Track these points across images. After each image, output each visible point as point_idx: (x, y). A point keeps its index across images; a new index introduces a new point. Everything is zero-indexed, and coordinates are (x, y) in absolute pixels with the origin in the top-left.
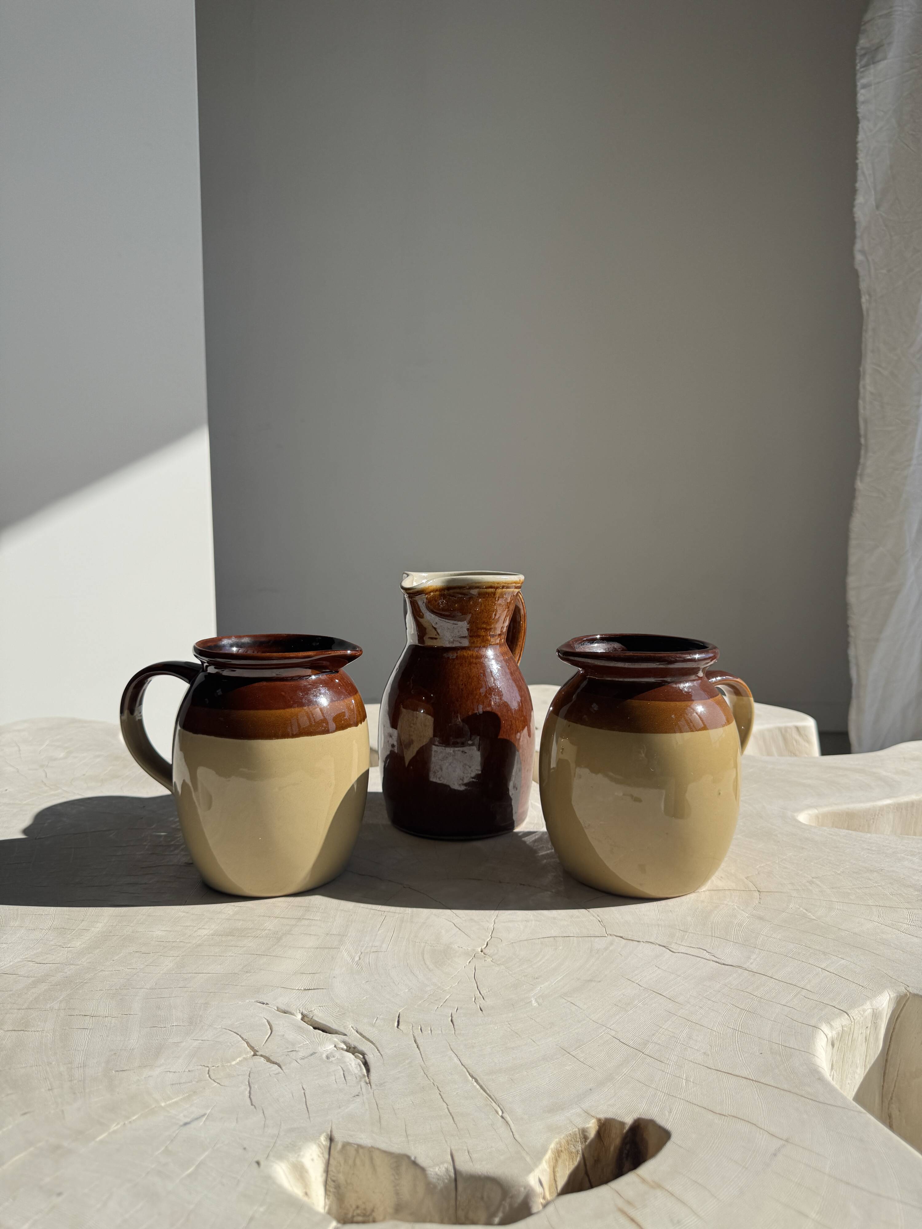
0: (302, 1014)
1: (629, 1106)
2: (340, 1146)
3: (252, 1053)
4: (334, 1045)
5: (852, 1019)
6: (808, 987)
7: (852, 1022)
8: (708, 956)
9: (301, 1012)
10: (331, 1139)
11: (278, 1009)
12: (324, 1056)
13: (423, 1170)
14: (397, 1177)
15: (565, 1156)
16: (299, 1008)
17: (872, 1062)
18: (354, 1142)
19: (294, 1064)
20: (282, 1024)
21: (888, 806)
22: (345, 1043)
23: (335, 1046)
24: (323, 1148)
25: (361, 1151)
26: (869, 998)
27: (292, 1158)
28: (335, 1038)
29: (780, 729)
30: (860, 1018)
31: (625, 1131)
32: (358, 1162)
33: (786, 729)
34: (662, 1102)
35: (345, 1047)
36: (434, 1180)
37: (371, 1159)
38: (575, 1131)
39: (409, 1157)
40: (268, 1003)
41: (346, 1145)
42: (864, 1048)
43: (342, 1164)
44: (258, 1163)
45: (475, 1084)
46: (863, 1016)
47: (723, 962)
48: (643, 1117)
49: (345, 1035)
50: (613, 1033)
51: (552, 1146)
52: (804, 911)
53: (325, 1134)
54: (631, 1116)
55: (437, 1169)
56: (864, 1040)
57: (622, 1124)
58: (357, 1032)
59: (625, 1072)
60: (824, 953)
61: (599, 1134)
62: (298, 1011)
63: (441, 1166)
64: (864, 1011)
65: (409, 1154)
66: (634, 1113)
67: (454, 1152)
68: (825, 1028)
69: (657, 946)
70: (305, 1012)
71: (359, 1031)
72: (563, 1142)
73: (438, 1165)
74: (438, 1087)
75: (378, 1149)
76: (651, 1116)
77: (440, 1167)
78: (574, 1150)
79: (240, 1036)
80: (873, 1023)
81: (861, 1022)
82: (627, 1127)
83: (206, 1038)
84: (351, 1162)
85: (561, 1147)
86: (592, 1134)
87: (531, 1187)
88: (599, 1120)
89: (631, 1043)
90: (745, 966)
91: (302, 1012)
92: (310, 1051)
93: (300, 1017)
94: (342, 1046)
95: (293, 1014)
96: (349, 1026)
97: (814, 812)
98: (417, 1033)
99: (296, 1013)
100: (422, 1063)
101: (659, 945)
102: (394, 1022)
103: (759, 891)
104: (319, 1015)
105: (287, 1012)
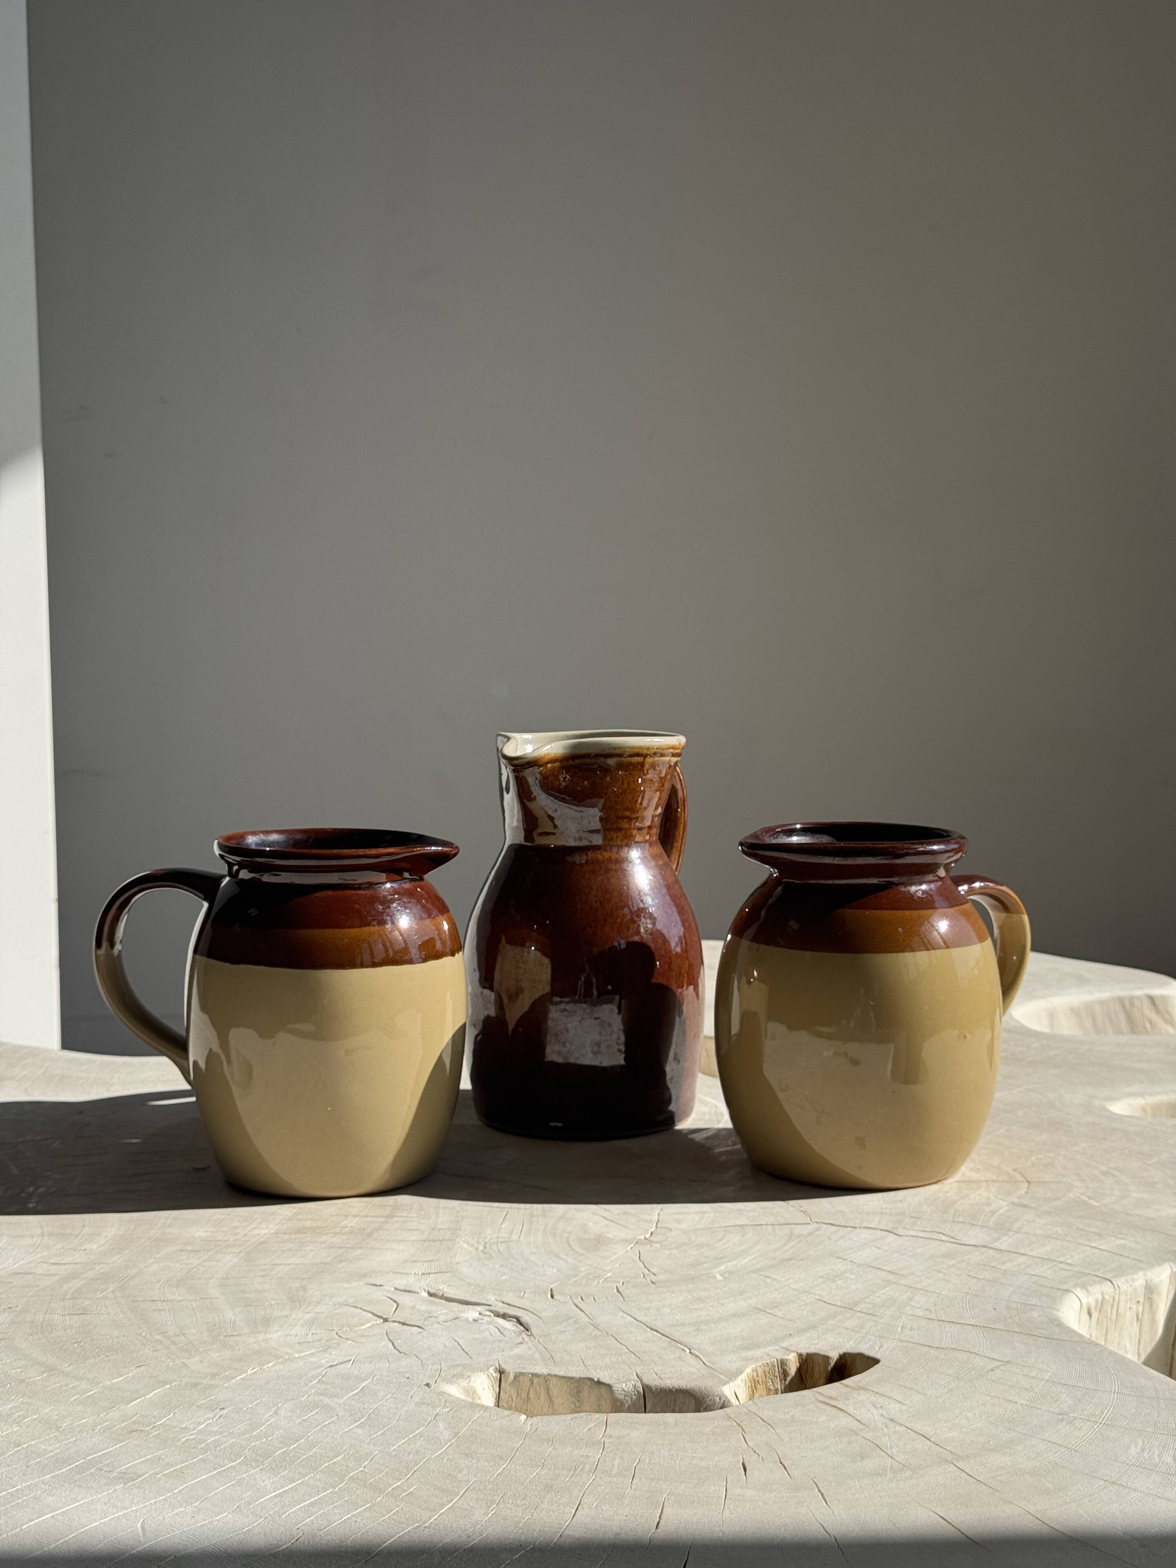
0: (428, 1293)
1: (834, 1344)
2: (511, 1377)
3: (382, 1321)
4: (479, 1313)
5: (1116, 1287)
6: (1069, 1261)
7: (1116, 1290)
8: (944, 1238)
9: (427, 1290)
10: (501, 1372)
11: (396, 1289)
12: (471, 1319)
13: (609, 1386)
14: (577, 1405)
15: (761, 1389)
16: (421, 1287)
17: (1149, 1349)
18: (528, 1372)
19: (436, 1326)
20: (406, 1300)
22: (491, 1311)
24: (493, 1380)
25: (536, 1380)
26: (1142, 1269)
27: (464, 1383)
28: (479, 1308)
30: (1128, 1287)
31: (830, 1368)
32: (532, 1395)
34: (873, 1341)
35: (493, 1315)
36: (622, 1397)
37: (548, 1389)
38: (773, 1362)
39: (591, 1380)
40: (382, 1284)
41: (517, 1376)
42: (1135, 1329)
43: (515, 1399)
44: (428, 1385)
45: (656, 1333)
46: (1131, 1286)
47: (964, 1243)
48: (850, 1351)
49: (490, 1305)
50: (817, 1297)
51: (748, 1370)
52: (1087, 1199)
53: (493, 1368)
54: (837, 1351)
55: (624, 1386)
56: (1135, 1319)
57: (827, 1358)
58: (503, 1303)
59: (831, 1323)
60: (1099, 1235)
61: (799, 1370)
62: (423, 1290)
63: (629, 1383)
64: (1133, 1280)
65: (591, 1376)
66: (840, 1348)
67: (640, 1374)
68: (1079, 1292)
69: (878, 1230)
70: (432, 1291)
71: (506, 1301)
72: (760, 1370)
73: (625, 1382)
74: (612, 1336)
75: (555, 1375)
76: (861, 1351)
77: (627, 1384)
78: (772, 1388)
79: (361, 1308)
80: (1146, 1297)
81: (1129, 1292)
82: (832, 1363)
83: (319, 1311)
84: (524, 1396)
85: (757, 1376)
86: (793, 1370)
87: (726, 1398)
88: (800, 1355)
89: (839, 1304)
90: (993, 1245)
92: (452, 1316)
93: (426, 1295)
94: (489, 1313)
95: (417, 1293)
96: (491, 1299)
97: (1141, 1101)
98: (578, 1301)
99: (419, 1292)
100: (590, 1321)
101: (882, 1230)
102: (547, 1295)
103: (1028, 1182)
104: (450, 1292)
105: (409, 1291)
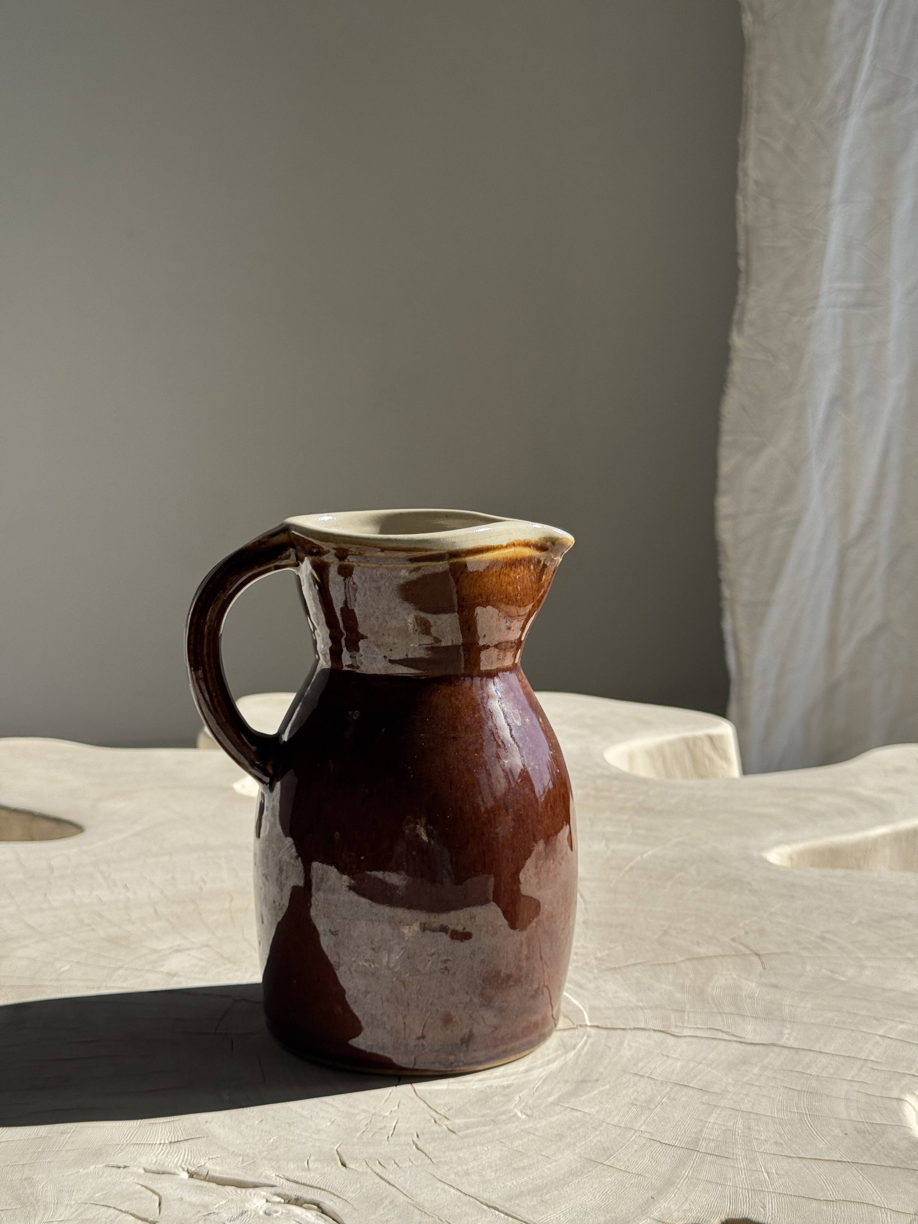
0: (188, 1172)
1: (710, 1208)
4: (265, 1200)
6: (872, 1058)
8: (727, 1037)
9: (186, 1169)
11: (146, 1170)
12: (261, 1213)
16: (179, 1164)
20: (165, 1187)
21: (884, 837)
22: (279, 1195)
23: (267, 1201)
28: (262, 1192)
29: (686, 741)
33: (695, 739)
34: (749, 1198)
35: (282, 1201)
40: (126, 1166)
45: (497, 1212)
47: (749, 1041)
48: (734, 1216)
49: (273, 1186)
50: (648, 1136)
52: (828, 973)
54: (718, 1217)
58: (288, 1180)
59: (686, 1174)
60: (876, 1019)
62: (181, 1169)
66: (721, 1214)
68: (909, 1099)
69: (652, 1032)
70: (193, 1169)
71: (291, 1178)
76: (743, 1214)
79: (114, 1208)
89: (677, 1143)
90: (781, 1043)
91: (188, 1169)
92: (237, 1211)
93: (185, 1175)
94: (278, 1199)
95: (174, 1174)
96: (269, 1174)
97: (786, 850)
98: (378, 1169)
99: (177, 1171)
100: (410, 1201)
101: (655, 1031)
102: (336, 1163)
103: (757, 955)
104: (217, 1169)
105: (163, 1173)
